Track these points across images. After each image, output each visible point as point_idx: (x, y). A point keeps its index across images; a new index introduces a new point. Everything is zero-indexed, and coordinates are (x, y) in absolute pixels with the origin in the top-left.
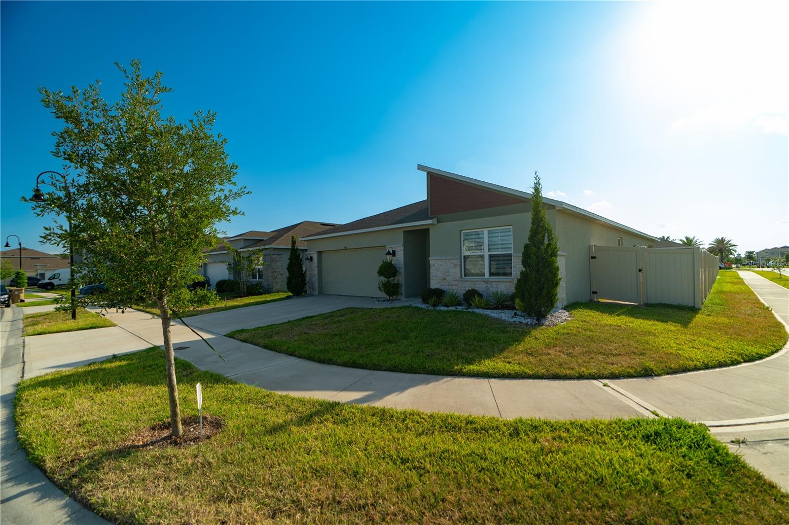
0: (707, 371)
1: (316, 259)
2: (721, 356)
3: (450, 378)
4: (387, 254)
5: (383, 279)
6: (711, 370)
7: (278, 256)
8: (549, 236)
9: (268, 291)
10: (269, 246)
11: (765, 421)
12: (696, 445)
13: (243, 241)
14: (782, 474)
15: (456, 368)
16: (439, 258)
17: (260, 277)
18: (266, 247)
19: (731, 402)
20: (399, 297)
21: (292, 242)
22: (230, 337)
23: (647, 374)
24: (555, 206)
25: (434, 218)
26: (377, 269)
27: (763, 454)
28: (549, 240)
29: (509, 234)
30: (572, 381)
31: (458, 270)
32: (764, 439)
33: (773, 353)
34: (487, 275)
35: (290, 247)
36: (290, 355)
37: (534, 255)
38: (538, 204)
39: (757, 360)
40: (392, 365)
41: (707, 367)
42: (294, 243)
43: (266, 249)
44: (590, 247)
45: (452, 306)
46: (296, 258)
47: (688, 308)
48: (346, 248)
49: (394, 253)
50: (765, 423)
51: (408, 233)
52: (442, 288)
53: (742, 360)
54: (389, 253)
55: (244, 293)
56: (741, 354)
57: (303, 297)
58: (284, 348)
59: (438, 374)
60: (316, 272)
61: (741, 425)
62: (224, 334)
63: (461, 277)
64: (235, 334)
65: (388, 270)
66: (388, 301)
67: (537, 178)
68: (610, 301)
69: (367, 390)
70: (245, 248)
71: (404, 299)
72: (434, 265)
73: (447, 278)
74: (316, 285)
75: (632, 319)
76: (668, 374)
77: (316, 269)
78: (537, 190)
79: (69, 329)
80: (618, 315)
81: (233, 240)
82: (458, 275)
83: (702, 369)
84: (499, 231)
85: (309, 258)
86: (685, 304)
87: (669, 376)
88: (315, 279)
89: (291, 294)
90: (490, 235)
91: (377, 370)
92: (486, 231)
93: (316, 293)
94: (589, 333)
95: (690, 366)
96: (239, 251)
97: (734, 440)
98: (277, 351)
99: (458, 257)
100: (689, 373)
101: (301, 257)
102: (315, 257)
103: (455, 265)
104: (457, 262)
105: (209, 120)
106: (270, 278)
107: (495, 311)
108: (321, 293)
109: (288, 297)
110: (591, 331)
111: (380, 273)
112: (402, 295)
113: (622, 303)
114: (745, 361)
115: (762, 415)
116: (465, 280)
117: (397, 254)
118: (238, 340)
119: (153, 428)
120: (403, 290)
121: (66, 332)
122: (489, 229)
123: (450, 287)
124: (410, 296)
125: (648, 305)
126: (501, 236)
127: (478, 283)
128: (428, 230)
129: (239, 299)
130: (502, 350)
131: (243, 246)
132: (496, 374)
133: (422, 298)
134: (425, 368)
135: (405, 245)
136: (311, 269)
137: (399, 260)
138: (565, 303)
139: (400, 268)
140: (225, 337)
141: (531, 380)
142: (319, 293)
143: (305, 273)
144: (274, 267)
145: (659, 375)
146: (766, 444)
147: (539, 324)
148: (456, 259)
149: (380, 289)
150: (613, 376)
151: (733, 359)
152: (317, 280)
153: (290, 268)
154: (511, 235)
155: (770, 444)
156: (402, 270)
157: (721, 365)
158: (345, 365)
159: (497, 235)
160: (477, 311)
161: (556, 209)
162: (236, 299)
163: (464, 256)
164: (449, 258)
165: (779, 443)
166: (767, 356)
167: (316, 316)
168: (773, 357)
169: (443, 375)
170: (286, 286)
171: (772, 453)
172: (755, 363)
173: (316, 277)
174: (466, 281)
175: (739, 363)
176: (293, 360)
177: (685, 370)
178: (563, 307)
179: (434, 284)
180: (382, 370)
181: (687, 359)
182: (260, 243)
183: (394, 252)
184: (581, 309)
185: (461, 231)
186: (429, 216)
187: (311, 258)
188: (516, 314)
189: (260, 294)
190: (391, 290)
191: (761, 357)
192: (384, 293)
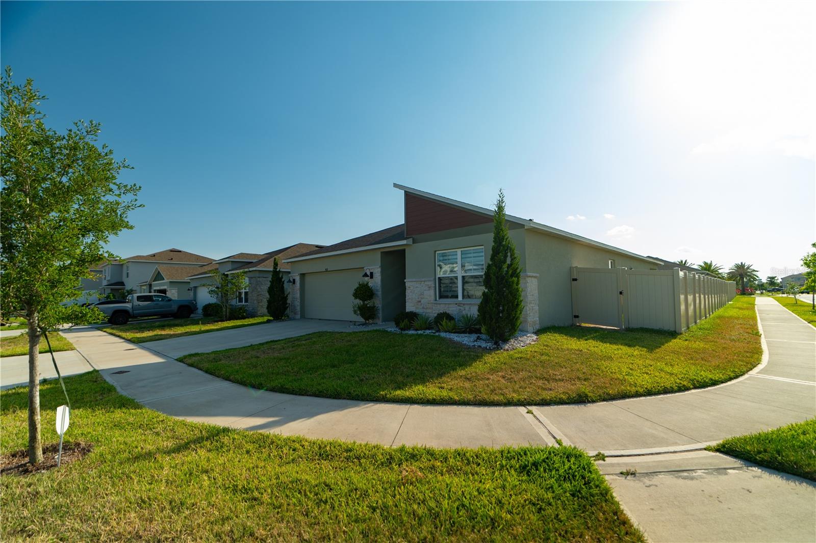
0: (648, 398)
1: (299, 282)
2: (669, 382)
3: (372, 404)
4: (364, 276)
5: (358, 302)
6: (653, 397)
7: (264, 279)
8: (511, 256)
9: (252, 315)
10: (254, 269)
11: (672, 451)
12: (569, 477)
13: (230, 263)
14: (652, 509)
15: (381, 393)
16: (414, 280)
17: (246, 301)
18: (251, 269)
19: (650, 431)
20: (376, 321)
21: (274, 264)
22: (180, 361)
23: (581, 400)
24: (524, 225)
25: (408, 238)
26: (353, 291)
27: (646, 486)
28: (512, 260)
29: (481, 254)
30: (497, 408)
31: (432, 292)
32: (655, 471)
33: (731, 379)
34: (460, 298)
35: (272, 269)
36: (226, 380)
37: (494, 275)
38: (500, 223)
39: (710, 386)
40: (318, 390)
41: (649, 393)
42: (276, 265)
43: (250, 271)
44: (571, 269)
45: (421, 330)
46: (277, 281)
47: (669, 333)
48: (327, 270)
49: (372, 275)
50: (671, 452)
51: (386, 254)
52: (417, 311)
53: (692, 387)
54: (366, 275)
55: (226, 317)
56: (693, 380)
57: (283, 321)
58: (223, 372)
59: (362, 400)
60: (298, 295)
61: (643, 455)
62: (176, 358)
63: (436, 300)
64: (185, 358)
65: (364, 292)
66: (363, 325)
67: (501, 196)
68: (592, 326)
69: (273, 416)
70: (232, 270)
71: (381, 323)
72: (409, 287)
73: (422, 301)
74: (298, 308)
75: (599, 344)
76: (604, 400)
77: (298, 292)
78: (500, 208)
79: (23, 353)
80: (586, 340)
81: (222, 263)
82: (433, 298)
83: (644, 396)
84: (472, 252)
85: (292, 280)
86: (666, 328)
87: (605, 402)
88: (298, 303)
89: (271, 318)
90: (463, 256)
91: (303, 395)
92: (459, 251)
93: (298, 316)
94: (544, 358)
95: (630, 391)
96: (226, 273)
97: (625, 471)
98: (216, 376)
99: (432, 279)
100: (627, 400)
101: (283, 280)
102: (298, 279)
103: (429, 287)
104: (431, 284)
105: (93, 130)
106: (255, 302)
107: (462, 335)
108: (303, 317)
109: (268, 321)
110: (547, 355)
111: (356, 295)
112: (379, 318)
113: (605, 327)
114: (695, 388)
115: (676, 444)
116: (440, 302)
117: (375, 276)
118: (186, 364)
119: (14, 456)
120: (380, 315)
121: (19, 355)
122: (462, 249)
123: (425, 310)
124: (385, 320)
125: (629, 330)
126: (474, 257)
127: (451, 306)
128: (404, 250)
129: (220, 323)
130: (441, 375)
131: (230, 269)
132: (420, 399)
133: (395, 322)
134: (350, 393)
135: (382, 267)
136: (293, 293)
137: (376, 282)
138: (538, 327)
139: (377, 290)
140: (176, 361)
141: (455, 407)
142: (301, 317)
143: (287, 296)
144: (259, 290)
145: (593, 402)
146: (657, 475)
147: (498, 347)
148: (431, 281)
149: (355, 312)
150: (544, 403)
151: (681, 385)
152: (299, 304)
153: (270, 290)
154: (483, 256)
155: (661, 476)
156: (380, 293)
157: (666, 391)
158: (273, 390)
159: (469, 255)
160: (443, 334)
161: (526, 228)
162: (216, 323)
163: (439, 278)
164: (423, 280)
165: (671, 475)
166: (722, 382)
167: (282, 340)
168: (729, 383)
169: (367, 400)
170: (267, 310)
171: (656, 486)
172: (707, 389)
173: (299, 300)
174: (440, 304)
175: (688, 389)
176: (226, 385)
177: (624, 396)
178: (535, 331)
179: (410, 307)
180: (308, 396)
181: (631, 384)
182: (249, 265)
183: (372, 273)
184: (550, 332)
185: (436, 251)
186: (405, 237)
187: (294, 280)
188: (478, 338)
189: (244, 318)
190: (367, 313)
191: (714, 383)
192: (359, 316)
